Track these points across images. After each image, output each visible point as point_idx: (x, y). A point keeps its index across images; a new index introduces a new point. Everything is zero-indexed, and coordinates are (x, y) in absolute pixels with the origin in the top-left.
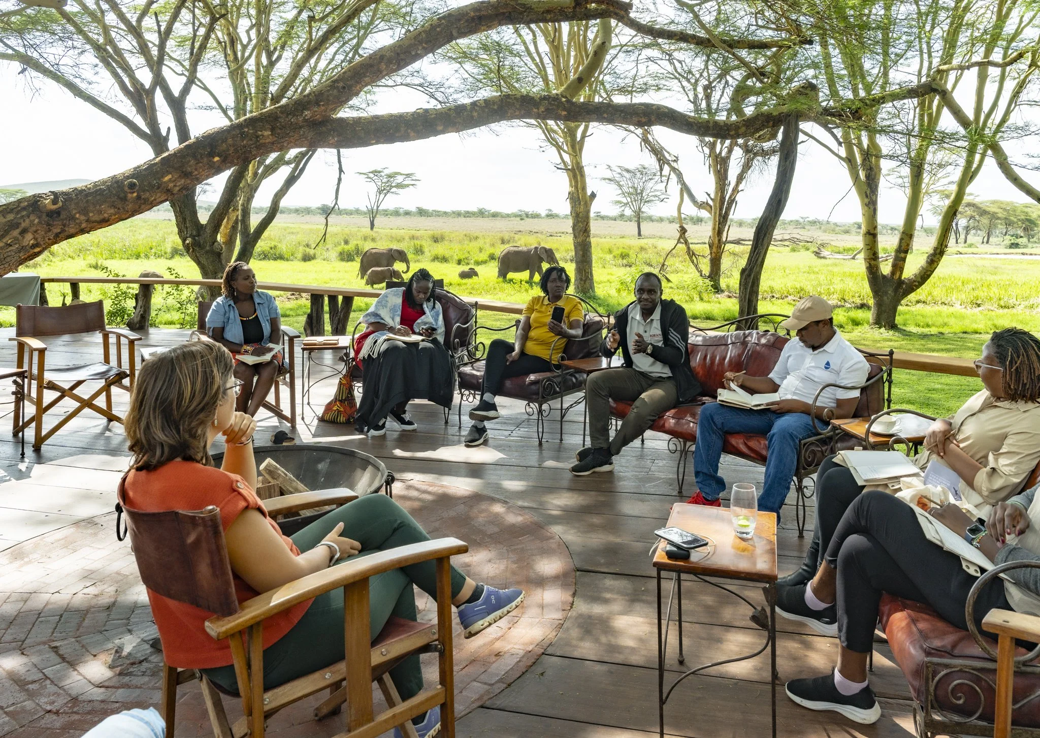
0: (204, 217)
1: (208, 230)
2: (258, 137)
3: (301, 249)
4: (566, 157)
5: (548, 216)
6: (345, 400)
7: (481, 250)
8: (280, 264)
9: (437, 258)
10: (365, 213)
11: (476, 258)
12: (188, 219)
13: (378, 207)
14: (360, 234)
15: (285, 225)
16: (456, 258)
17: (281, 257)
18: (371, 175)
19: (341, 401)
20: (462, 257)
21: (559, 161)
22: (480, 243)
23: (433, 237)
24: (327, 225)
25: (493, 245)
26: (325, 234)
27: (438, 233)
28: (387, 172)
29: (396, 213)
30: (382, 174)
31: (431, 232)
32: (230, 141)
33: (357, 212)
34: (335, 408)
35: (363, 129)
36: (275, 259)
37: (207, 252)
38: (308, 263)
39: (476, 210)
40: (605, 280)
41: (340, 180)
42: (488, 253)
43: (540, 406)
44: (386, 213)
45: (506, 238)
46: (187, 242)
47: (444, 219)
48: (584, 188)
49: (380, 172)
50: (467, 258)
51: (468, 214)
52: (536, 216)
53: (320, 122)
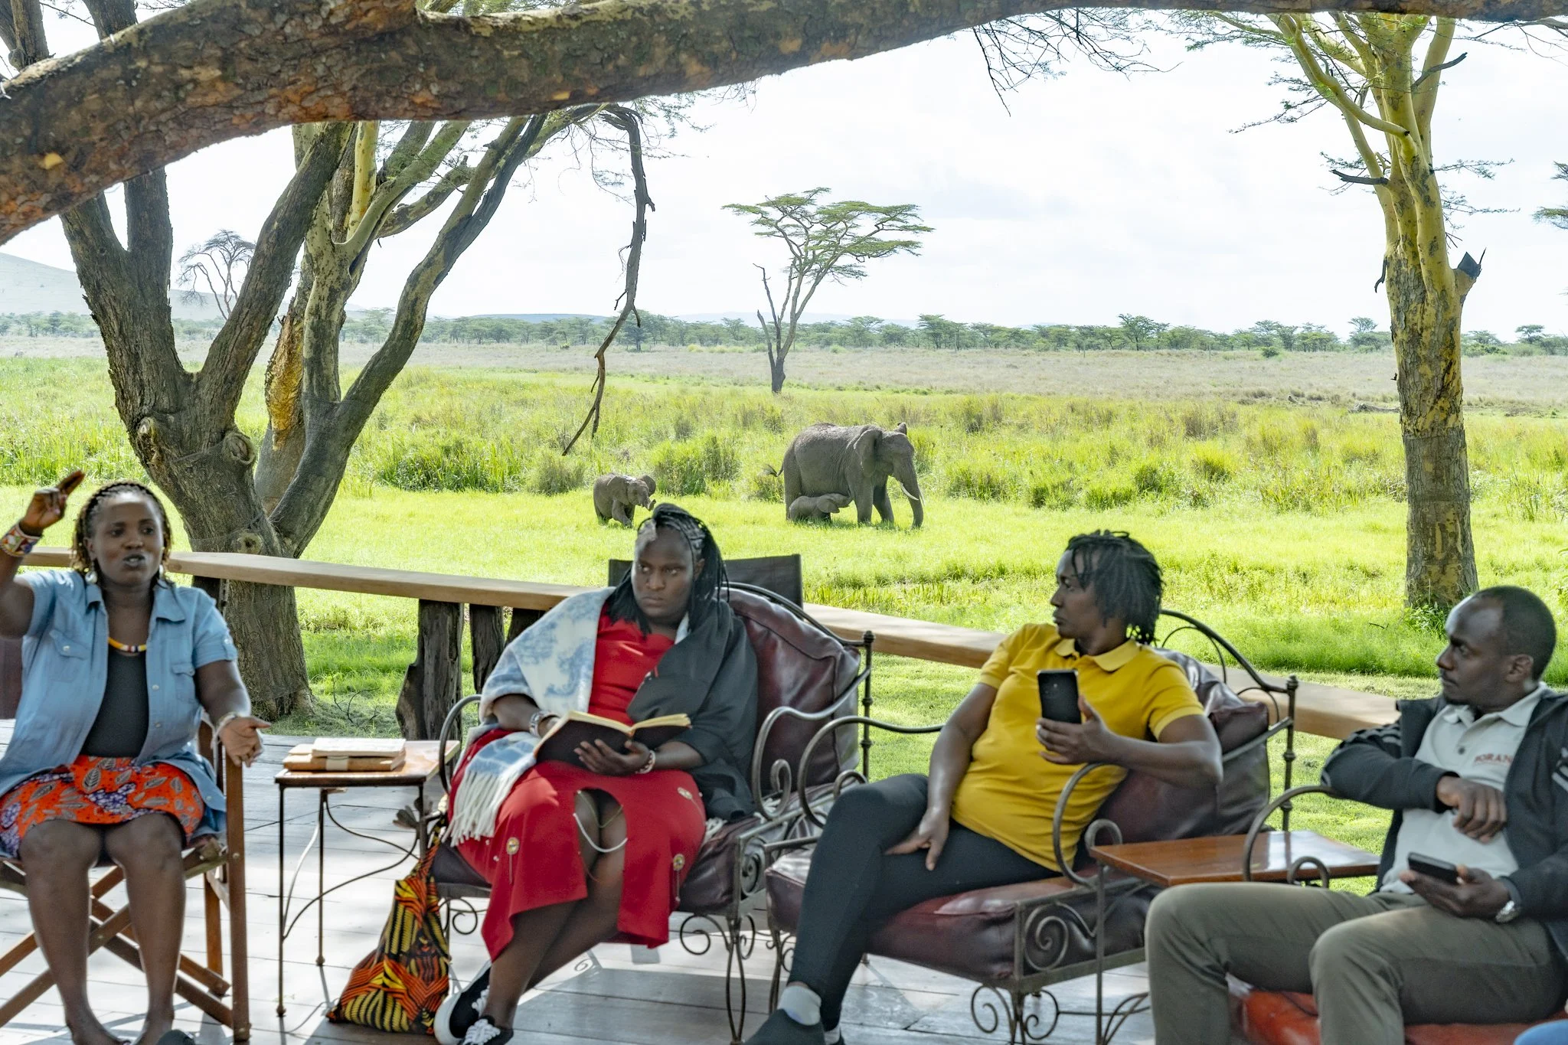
0: (193, 355)
1: (206, 394)
2: (178, 86)
3: (541, 452)
4: (1378, 142)
5: (1357, 341)
6: (410, 955)
7: (1114, 456)
8: (470, 501)
9: (969, 485)
10: (759, 339)
11: (1096, 485)
12: (146, 358)
13: (795, 316)
14: (732, 406)
15: (506, 377)
16: (1028, 483)
17: (474, 480)
18: (774, 214)
19: (396, 958)
20: (1048, 481)
21: (1353, 154)
22: (1118, 434)
23: (969, 414)
24: (602, 376)
25: (1156, 441)
26: (596, 407)
27: (983, 402)
28: (823, 201)
29: (858, 335)
30: (810, 209)
31: (961, 398)
32: (92, 101)
33: (735, 332)
34: (377, 981)
35: (524, 55)
36: (458, 486)
37: (203, 462)
38: (558, 499)
39: (1116, 323)
40: (1530, 560)
41: (640, 229)
42: (1134, 468)
43: (1019, 1001)
44: (825, 336)
45: (1209, 415)
46: (143, 430)
47: (1013, 355)
48: (1436, 245)
49: (801, 202)
50: (1065, 486)
51: (1090, 339)
52: (1318, 342)
53: (381, 36)
